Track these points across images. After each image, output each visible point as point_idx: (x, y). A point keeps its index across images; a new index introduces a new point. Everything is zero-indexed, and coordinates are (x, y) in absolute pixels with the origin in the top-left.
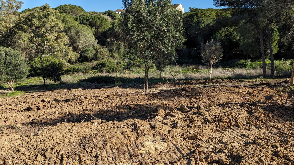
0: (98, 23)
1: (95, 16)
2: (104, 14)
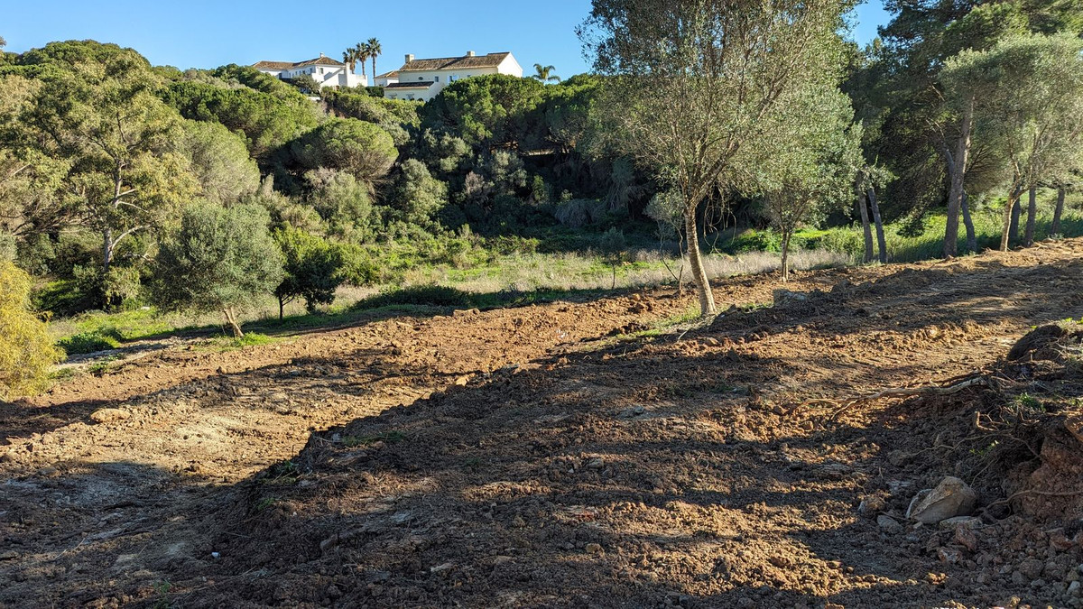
0: (256, 117)
1: (238, 91)
2: (214, 76)
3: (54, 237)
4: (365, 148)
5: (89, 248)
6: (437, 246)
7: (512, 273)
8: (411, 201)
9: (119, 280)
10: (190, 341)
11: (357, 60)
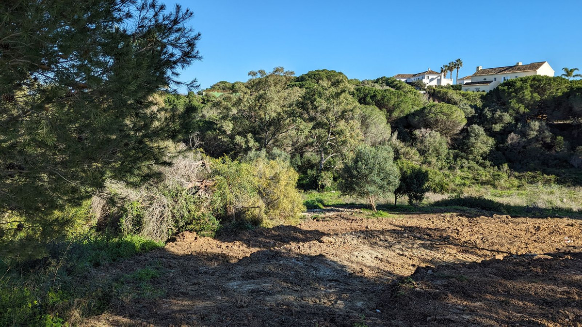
0: (392, 102)
1: (386, 90)
2: (375, 83)
3: (301, 156)
4: (447, 119)
5: (314, 162)
6: (485, 174)
7: (535, 196)
8: (472, 148)
9: (324, 178)
10: (353, 210)
11: (448, 71)
